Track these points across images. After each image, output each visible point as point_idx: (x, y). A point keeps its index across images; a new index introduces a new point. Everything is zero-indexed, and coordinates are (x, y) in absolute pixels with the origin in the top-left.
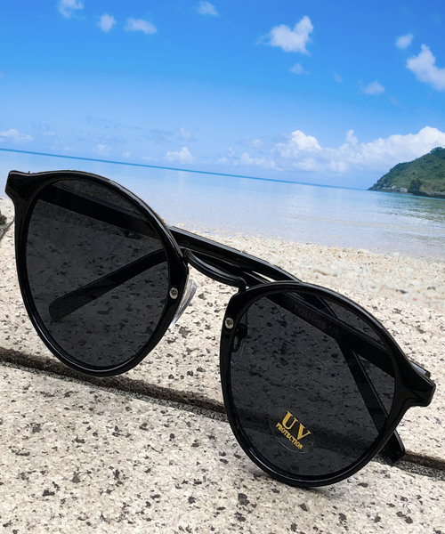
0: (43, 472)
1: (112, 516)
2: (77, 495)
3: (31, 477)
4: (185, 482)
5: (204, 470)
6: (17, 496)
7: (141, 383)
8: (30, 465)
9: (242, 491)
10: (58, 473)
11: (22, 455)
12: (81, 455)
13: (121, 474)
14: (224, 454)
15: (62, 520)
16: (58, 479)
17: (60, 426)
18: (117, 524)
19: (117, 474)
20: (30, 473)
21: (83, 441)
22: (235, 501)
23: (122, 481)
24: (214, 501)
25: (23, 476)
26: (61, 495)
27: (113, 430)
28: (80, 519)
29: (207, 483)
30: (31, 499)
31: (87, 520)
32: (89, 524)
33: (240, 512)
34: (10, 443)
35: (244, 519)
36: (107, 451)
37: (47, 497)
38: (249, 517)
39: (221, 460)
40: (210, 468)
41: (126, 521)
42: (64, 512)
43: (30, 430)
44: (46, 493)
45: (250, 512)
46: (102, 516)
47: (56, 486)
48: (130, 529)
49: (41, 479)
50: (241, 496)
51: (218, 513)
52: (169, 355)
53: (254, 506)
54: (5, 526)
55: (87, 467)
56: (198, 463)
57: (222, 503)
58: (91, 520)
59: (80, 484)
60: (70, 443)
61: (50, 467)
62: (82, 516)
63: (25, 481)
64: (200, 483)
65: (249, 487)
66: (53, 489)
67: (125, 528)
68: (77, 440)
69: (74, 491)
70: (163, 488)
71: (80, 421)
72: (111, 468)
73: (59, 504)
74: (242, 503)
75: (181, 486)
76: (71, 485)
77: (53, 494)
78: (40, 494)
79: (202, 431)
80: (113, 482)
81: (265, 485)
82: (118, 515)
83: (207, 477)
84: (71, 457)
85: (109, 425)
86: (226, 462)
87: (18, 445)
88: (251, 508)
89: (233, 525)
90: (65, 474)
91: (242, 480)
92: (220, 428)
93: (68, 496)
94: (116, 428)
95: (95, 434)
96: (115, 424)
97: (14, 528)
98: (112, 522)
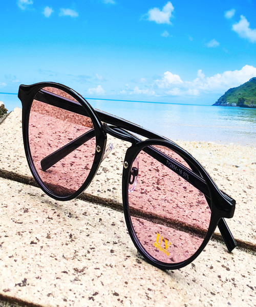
0: (30, 232)
1: (69, 256)
2: (49, 245)
3: (24, 234)
4: (108, 242)
5: (118, 237)
6: (16, 242)
8: (23, 228)
10: (38, 233)
11: (18, 223)
12: (51, 225)
13: (73, 236)
15: (41, 256)
16: (38, 236)
17: (39, 210)
18: (72, 261)
21: (52, 219)
22: (136, 253)
23: (74, 239)
24: (124, 252)
25: (19, 234)
26: (40, 244)
28: (51, 256)
30: (24, 245)
31: (55, 258)
33: (139, 259)
34: (12, 217)
36: (65, 224)
37: (32, 245)
38: (143, 262)
39: (127, 233)
40: (122, 236)
41: (77, 259)
42: (42, 252)
43: (23, 211)
46: (63, 256)
47: (37, 239)
48: (79, 263)
49: (29, 235)
51: (127, 259)
54: (10, 257)
55: (55, 231)
56: (115, 233)
57: (128, 254)
59: (51, 239)
60: (45, 219)
61: (34, 230)
63: (21, 236)
64: (117, 243)
66: (35, 241)
67: (76, 263)
68: (48, 218)
69: (48, 242)
70: (96, 245)
71: (50, 208)
72: (68, 233)
73: (39, 248)
76: (46, 240)
78: (29, 243)
79: (117, 218)
80: (69, 240)
82: (72, 256)
83: (120, 241)
84: (45, 226)
85: (66, 212)
87: (16, 218)
89: (135, 265)
90: (43, 234)
93: (44, 245)
94: (70, 214)
95: (58, 216)
97: (15, 259)
98: (69, 259)
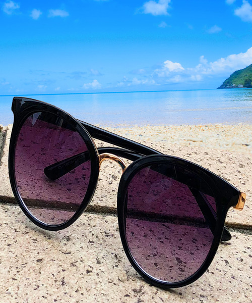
0: (81, 261)
1: (123, 278)
2: (103, 270)
3: (77, 264)
4: (149, 256)
5: (155, 248)
6: (75, 275)
7: (106, 207)
8: (74, 258)
9: (177, 256)
10: (88, 260)
11: (67, 253)
12: (95, 249)
13: (118, 256)
14: (160, 239)
15: (101, 284)
16: (90, 263)
17: (79, 235)
18: (127, 282)
19: (116, 256)
20: (75, 262)
21: (93, 242)
22: (176, 262)
23: (120, 259)
24: (166, 263)
25: (73, 265)
26: (95, 271)
27: (104, 234)
28: (109, 282)
29: (159, 254)
30: (82, 276)
31: (113, 282)
32: (115, 284)
33: (181, 267)
34: (59, 249)
35: (184, 271)
36: (106, 245)
37: (89, 274)
38: (186, 269)
39: (160, 242)
40: (157, 247)
41: (131, 280)
42: (101, 280)
43: (65, 240)
44: (88, 272)
45: (185, 266)
46: (119, 279)
47: (91, 267)
48: (135, 283)
49: (82, 265)
50: (177, 259)
51: (171, 269)
52: (113, 191)
53: (186, 263)
54: (76, 292)
55: (102, 255)
56: (151, 245)
57: (170, 264)
58: (115, 282)
59: (102, 264)
60: (87, 244)
61: (84, 258)
62: (110, 281)
63: (75, 267)
64: (156, 255)
65: (179, 253)
66: (90, 269)
67: (133, 284)
68: (90, 242)
69: (101, 268)
70: (140, 261)
71: (87, 232)
72: (112, 253)
73: (96, 276)
74: (179, 262)
75: (148, 258)
76: (98, 265)
77: (91, 271)
78: (85, 272)
79: (145, 228)
80: (116, 261)
81: (186, 252)
82: (126, 278)
83: (158, 251)
84: (91, 251)
85: (102, 232)
86: (162, 242)
87: (63, 249)
88: (185, 264)
89: (180, 274)
90: (93, 260)
91: (174, 250)
92: (153, 225)
93: (99, 271)
94: (105, 233)
95: (97, 237)
96: (104, 231)
97: (81, 292)
98: (125, 281)
